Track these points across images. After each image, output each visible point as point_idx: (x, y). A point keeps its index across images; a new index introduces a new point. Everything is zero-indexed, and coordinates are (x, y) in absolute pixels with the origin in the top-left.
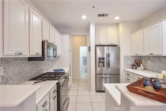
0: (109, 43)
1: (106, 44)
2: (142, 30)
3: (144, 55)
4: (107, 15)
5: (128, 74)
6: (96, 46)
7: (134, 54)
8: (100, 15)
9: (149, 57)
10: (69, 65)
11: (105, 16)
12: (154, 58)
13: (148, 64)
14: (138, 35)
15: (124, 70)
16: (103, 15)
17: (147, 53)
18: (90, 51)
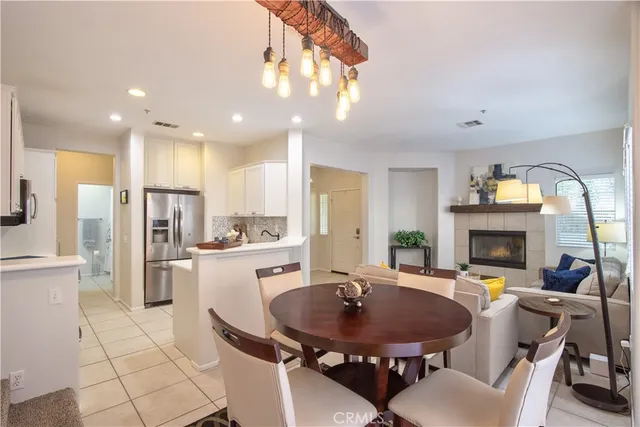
0: (180, 186)
1: (172, 188)
2: (244, 169)
4: (175, 127)
6: (147, 190)
8: (158, 124)
11: (171, 127)
17: (249, 212)
18: (127, 202)
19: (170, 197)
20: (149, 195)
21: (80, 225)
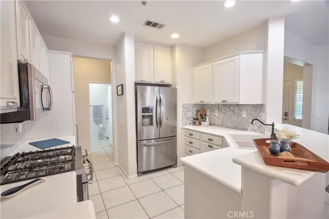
0: (158, 80)
1: (153, 82)
2: (211, 64)
3: (213, 103)
4: (161, 26)
5: (190, 134)
6: (136, 84)
7: (198, 101)
8: (149, 23)
9: (219, 107)
10: (75, 127)
11: (157, 27)
12: (224, 108)
13: (216, 116)
14: (204, 70)
15: (182, 128)
16: (155, 25)
17: (218, 100)
18: (122, 94)
19: (148, 88)
20: (138, 87)
21: (91, 109)
